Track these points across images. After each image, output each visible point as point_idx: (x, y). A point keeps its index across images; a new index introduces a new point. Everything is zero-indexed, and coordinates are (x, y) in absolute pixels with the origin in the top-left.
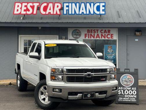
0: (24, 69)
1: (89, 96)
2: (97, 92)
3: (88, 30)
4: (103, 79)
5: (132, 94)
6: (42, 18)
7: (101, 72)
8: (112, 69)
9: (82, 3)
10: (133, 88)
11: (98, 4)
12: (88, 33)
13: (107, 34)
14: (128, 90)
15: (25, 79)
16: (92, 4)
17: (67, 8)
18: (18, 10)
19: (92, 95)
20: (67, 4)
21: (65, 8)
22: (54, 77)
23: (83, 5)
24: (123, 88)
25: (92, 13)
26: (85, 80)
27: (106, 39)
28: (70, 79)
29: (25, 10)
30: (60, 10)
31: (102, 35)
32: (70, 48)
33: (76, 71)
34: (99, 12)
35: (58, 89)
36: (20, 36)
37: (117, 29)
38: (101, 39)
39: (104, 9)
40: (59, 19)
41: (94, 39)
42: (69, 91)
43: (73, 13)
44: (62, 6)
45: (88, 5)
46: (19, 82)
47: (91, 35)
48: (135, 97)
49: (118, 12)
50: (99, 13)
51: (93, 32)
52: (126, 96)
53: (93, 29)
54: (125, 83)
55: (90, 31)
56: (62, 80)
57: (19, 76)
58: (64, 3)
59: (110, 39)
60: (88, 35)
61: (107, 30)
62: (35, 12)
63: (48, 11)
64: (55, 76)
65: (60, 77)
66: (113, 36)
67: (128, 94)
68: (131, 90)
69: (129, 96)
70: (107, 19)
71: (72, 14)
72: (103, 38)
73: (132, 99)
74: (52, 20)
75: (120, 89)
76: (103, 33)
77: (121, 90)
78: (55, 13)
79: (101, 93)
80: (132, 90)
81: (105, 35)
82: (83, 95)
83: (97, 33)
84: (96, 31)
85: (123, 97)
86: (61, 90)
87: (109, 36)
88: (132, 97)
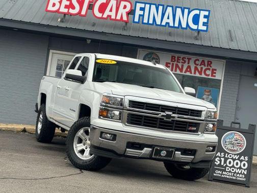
0: (52, 101)
1: (164, 153)
2: (178, 150)
3: (172, 56)
4: (193, 128)
5: (240, 168)
6: (94, 25)
7: (191, 115)
8: (211, 114)
9: (168, 6)
10: (243, 157)
11: (197, 12)
12: (172, 61)
13: (206, 67)
14: (234, 160)
15: (51, 120)
16: (186, 11)
17: (142, 13)
18: (54, 5)
19: (170, 154)
20: (143, 6)
21: (138, 12)
22: (105, 113)
23: (169, 10)
24: (225, 155)
25: (184, 25)
26: (160, 125)
27: (203, 76)
28: (134, 120)
29: (66, 7)
30: (128, 14)
31: (196, 69)
32: (140, 71)
33: (147, 106)
34: (197, 26)
35: (110, 134)
36: (51, 51)
37: (225, 61)
38: (193, 75)
39: (206, 21)
40: (125, 30)
41: (181, 73)
42: (129, 141)
43: (151, 22)
44: (133, 8)
45: (179, 11)
46: (40, 126)
47: (177, 66)
48: (244, 174)
49: (230, 31)
50: (196, 28)
51: (181, 61)
52: (228, 169)
53: (182, 56)
54: (230, 147)
55: (176, 59)
56: (120, 118)
57: (41, 116)
58: (136, 2)
59: (210, 77)
60: (171, 66)
61: (206, 60)
62: (83, 12)
63: (107, 13)
64: (108, 110)
65: (117, 113)
66: (215, 73)
67: (233, 166)
68: (239, 159)
69: (233, 170)
70: (210, 40)
71: (148, 23)
72: (197, 75)
73: (238, 175)
74: (112, 29)
75: (218, 156)
76: (198, 65)
77: (220, 157)
78: (119, 17)
79: (185, 152)
80: (241, 161)
81: (202, 68)
82: (152, 151)
83: (188, 63)
84: (187, 60)
85: (223, 171)
86: (114, 137)
87: (208, 72)
88: (240, 172)
